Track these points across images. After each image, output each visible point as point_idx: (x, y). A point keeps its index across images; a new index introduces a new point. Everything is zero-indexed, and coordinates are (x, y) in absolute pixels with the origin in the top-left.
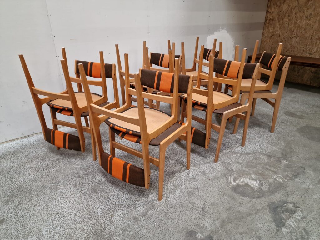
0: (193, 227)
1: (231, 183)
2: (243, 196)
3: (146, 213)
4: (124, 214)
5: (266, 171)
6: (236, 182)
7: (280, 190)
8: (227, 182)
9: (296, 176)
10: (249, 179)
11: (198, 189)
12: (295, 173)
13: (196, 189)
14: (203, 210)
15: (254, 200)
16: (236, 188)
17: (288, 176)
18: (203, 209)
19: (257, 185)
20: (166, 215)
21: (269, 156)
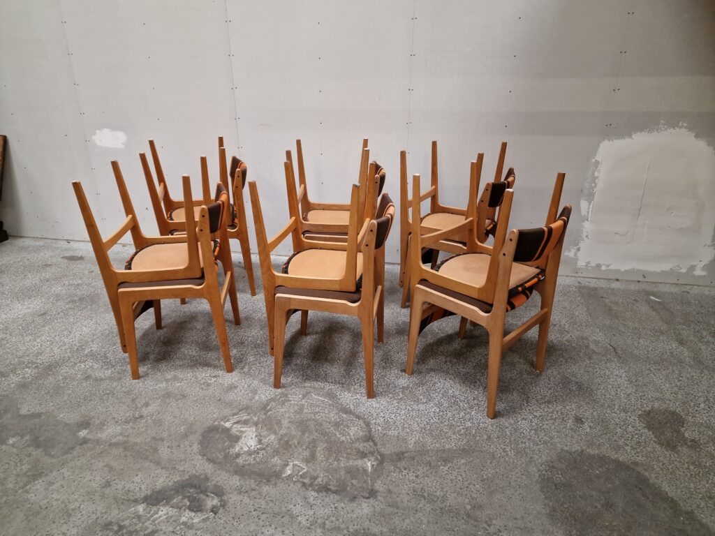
0: (98, 422)
1: (225, 422)
2: (201, 443)
3: (102, 380)
4: (92, 367)
5: (304, 447)
6: (235, 426)
7: (254, 479)
8: (226, 417)
9: (325, 489)
10: (256, 436)
11: (186, 396)
12: (336, 486)
13: (183, 395)
14: (137, 418)
15: (200, 457)
16: (218, 430)
17: (314, 478)
18: (141, 417)
19: (246, 449)
20: (108, 394)
21: (369, 438)
